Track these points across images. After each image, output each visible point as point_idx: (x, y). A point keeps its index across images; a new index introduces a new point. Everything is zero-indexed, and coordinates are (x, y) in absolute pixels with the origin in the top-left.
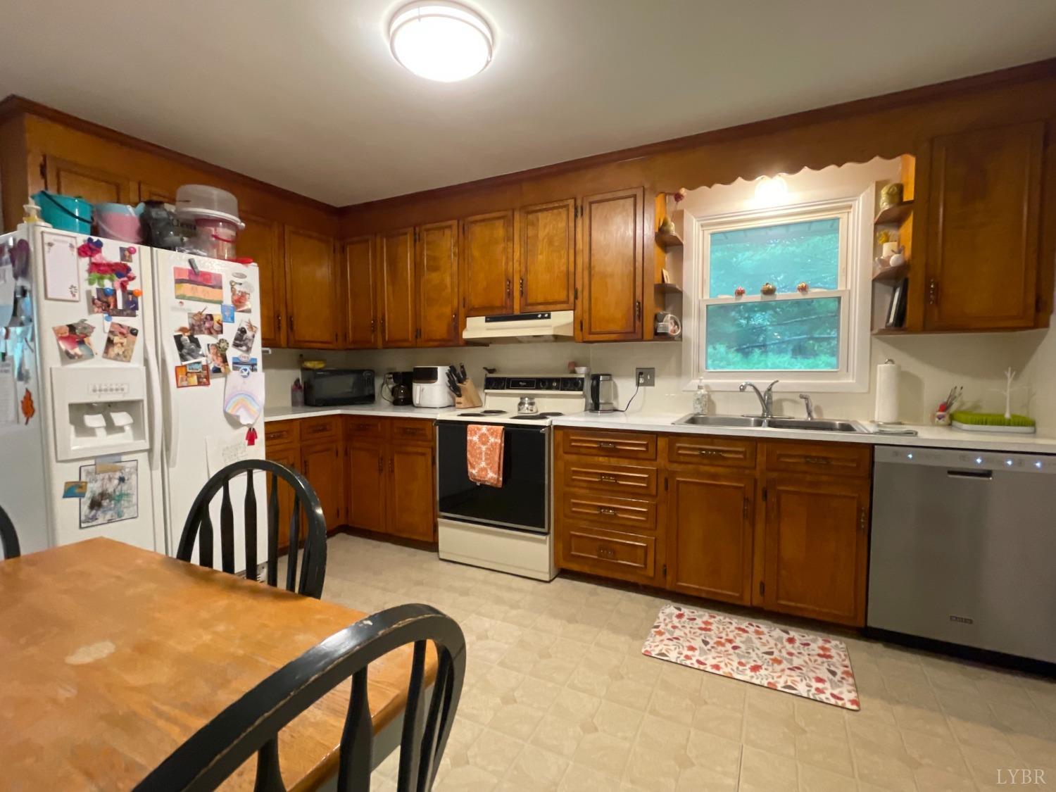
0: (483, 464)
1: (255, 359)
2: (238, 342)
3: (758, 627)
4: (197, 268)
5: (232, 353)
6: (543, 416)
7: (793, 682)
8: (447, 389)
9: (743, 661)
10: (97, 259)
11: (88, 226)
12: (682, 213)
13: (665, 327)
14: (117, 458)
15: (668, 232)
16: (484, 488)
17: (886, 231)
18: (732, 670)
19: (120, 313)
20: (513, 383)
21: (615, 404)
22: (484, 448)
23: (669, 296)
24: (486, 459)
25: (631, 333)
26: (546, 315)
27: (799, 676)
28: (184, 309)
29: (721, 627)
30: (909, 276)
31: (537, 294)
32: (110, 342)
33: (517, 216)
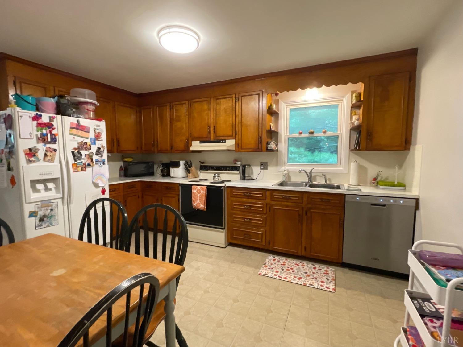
0: (198, 202)
1: (105, 160)
2: (97, 153)
3: (303, 263)
4: (80, 123)
5: (95, 158)
6: (222, 182)
7: (313, 283)
8: (184, 170)
9: (296, 276)
10: (40, 121)
11: (35, 107)
12: (278, 100)
13: (271, 147)
14: (49, 201)
15: (272, 109)
16: (199, 211)
17: (355, 110)
18: (291, 279)
19: (50, 143)
20: (212, 168)
21: (252, 176)
22: (199, 195)
23: (273, 134)
24: (199, 200)
25: (257, 149)
26: (224, 141)
27: (315, 281)
28: (75, 140)
29: (289, 264)
30: (361, 129)
31: (220, 132)
32: (46, 155)
33: (212, 99)
